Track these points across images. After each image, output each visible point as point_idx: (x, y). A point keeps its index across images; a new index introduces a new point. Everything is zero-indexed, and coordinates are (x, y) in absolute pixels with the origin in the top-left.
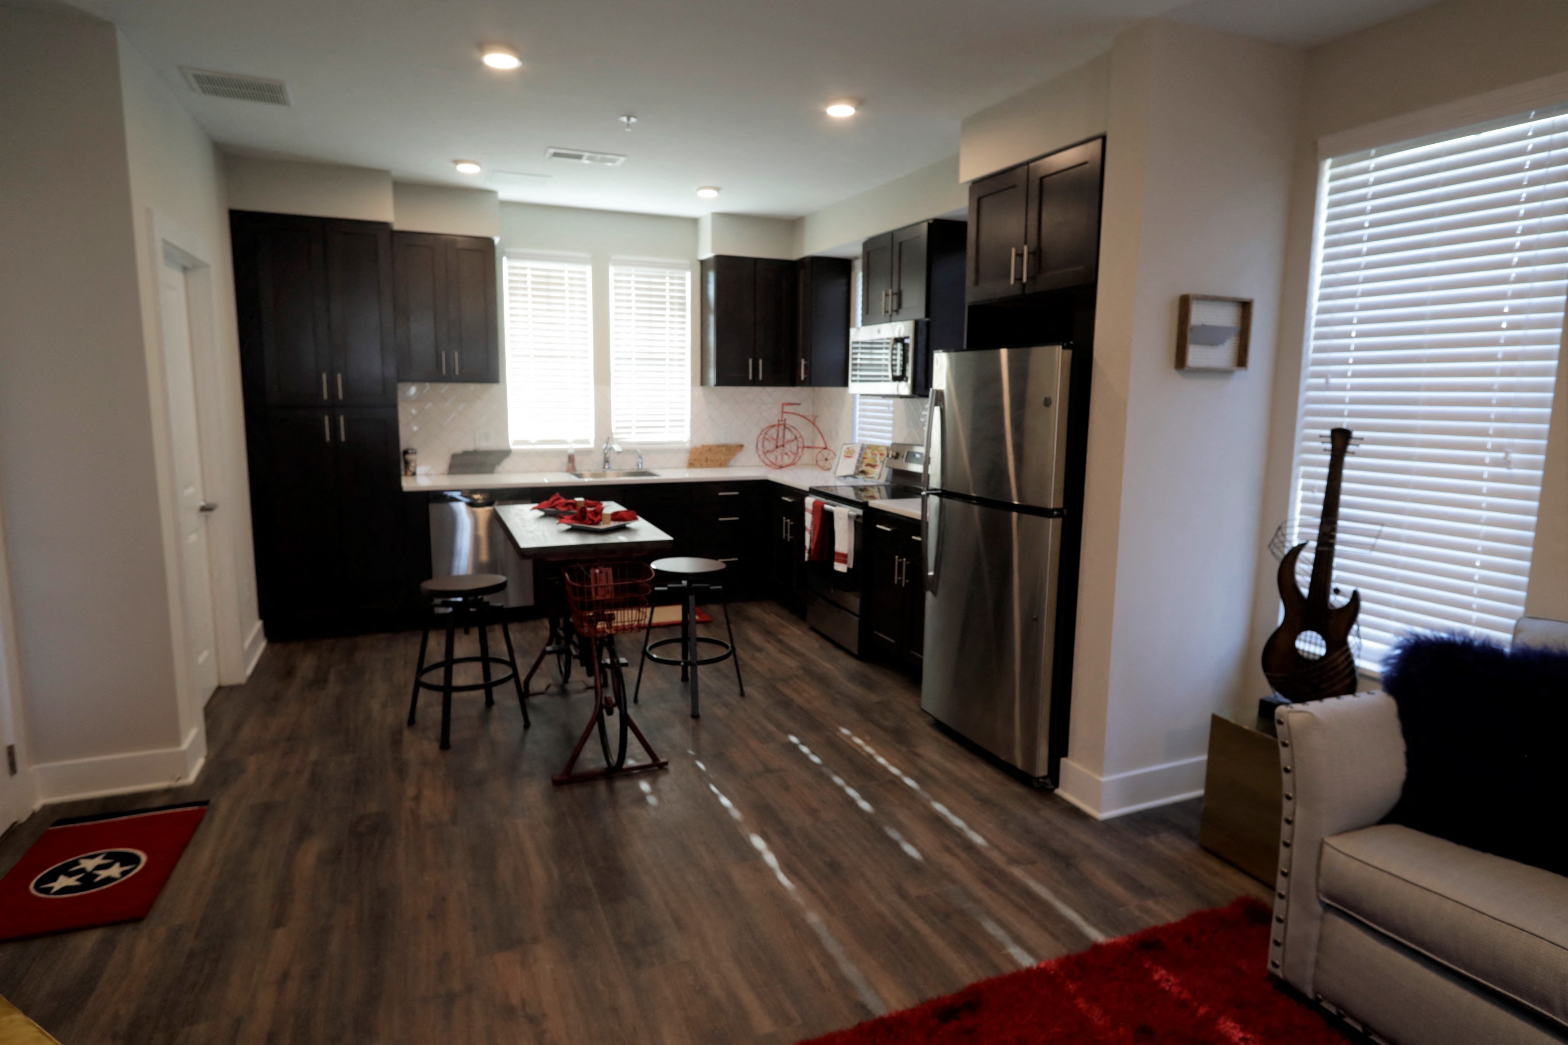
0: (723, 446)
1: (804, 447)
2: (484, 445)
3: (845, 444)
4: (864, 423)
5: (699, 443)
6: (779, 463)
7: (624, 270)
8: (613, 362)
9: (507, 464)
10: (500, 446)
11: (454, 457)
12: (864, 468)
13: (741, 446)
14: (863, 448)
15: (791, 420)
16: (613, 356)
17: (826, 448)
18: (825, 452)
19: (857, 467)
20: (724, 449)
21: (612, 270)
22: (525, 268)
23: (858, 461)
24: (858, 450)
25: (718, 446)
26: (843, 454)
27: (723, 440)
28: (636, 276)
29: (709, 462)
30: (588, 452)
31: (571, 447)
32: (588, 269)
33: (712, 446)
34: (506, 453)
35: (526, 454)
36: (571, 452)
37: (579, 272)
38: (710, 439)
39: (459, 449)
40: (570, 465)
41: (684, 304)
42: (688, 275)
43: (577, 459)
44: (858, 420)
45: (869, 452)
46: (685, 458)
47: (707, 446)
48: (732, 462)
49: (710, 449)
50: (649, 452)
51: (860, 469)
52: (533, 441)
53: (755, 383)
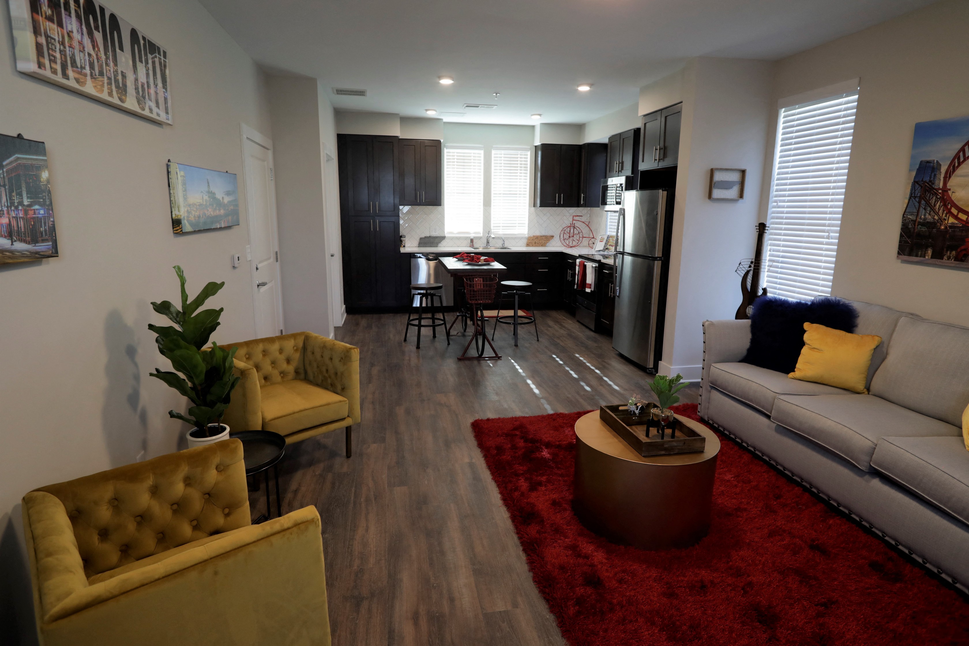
0: (544, 236)
1: (583, 237)
2: (434, 234)
3: (601, 235)
4: (611, 225)
5: (532, 235)
6: (571, 244)
7: (499, 152)
8: (492, 195)
9: (444, 243)
10: (441, 235)
11: (421, 239)
12: (608, 247)
13: (553, 236)
14: (608, 237)
15: (577, 224)
16: (493, 192)
17: (593, 238)
18: (593, 240)
19: (605, 246)
20: (544, 238)
21: (493, 152)
22: (454, 153)
23: (606, 243)
24: (606, 238)
25: (541, 236)
26: (599, 240)
27: (543, 233)
28: (504, 154)
29: (536, 244)
30: (480, 238)
31: (472, 236)
32: (482, 152)
33: (538, 236)
34: (443, 238)
35: (452, 238)
36: (472, 237)
37: (478, 154)
38: (538, 233)
39: (423, 236)
40: (471, 243)
41: (527, 167)
42: (529, 153)
43: (474, 241)
44: (609, 224)
45: (611, 239)
46: (525, 241)
47: (536, 236)
48: (548, 244)
49: (537, 237)
50: (507, 238)
51: (606, 248)
52: (455, 232)
53: (559, 205)
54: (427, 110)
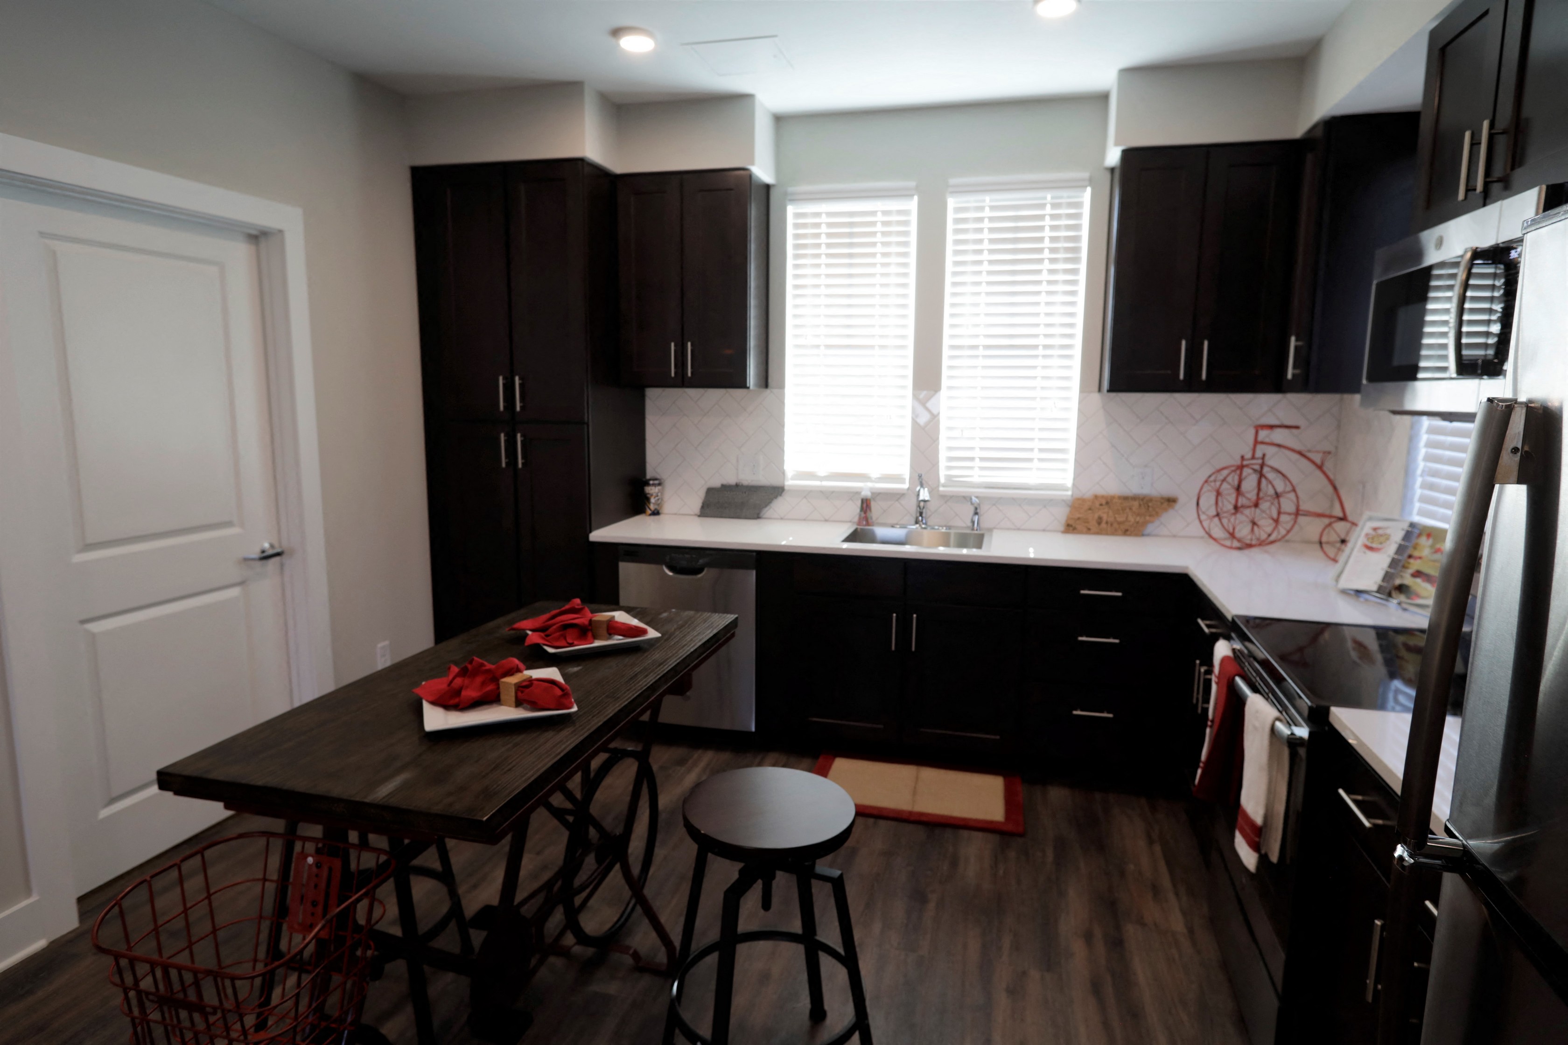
0: (1134, 498)
1: (1298, 513)
2: (748, 478)
3: (1370, 519)
5: (1089, 490)
7: (971, 200)
8: (946, 352)
9: (779, 506)
10: (761, 478)
11: (710, 491)
12: (1408, 580)
13: (1171, 501)
14: (1408, 536)
15: (1275, 458)
16: (946, 342)
17: (1344, 519)
18: (1340, 526)
19: (1387, 577)
20: (1136, 504)
21: (952, 203)
22: (818, 215)
23: (1394, 563)
24: (1397, 537)
25: (1126, 498)
26: (1362, 540)
27: (1135, 488)
28: (992, 208)
29: (1103, 525)
30: (897, 496)
31: (866, 488)
32: (913, 205)
33: (1113, 497)
34: (777, 491)
35: (807, 494)
36: (866, 493)
37: (899, 212)
38: (1112, 487)
39: (716, 483)
40: (863, 515)
41: (1077, 250)
42: (1086, 196)
43: (873, 505)
44: (1421, 465)
45: (1423, 541)
46: (1061, 514)
47: (1103, 497)
48: (1150, 528)
49: (1107, 502)
50: (997, 501)
51: (1398, 582)
52: (822, 473)
53: (1192, 385)
54: (617, 32)
